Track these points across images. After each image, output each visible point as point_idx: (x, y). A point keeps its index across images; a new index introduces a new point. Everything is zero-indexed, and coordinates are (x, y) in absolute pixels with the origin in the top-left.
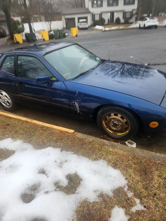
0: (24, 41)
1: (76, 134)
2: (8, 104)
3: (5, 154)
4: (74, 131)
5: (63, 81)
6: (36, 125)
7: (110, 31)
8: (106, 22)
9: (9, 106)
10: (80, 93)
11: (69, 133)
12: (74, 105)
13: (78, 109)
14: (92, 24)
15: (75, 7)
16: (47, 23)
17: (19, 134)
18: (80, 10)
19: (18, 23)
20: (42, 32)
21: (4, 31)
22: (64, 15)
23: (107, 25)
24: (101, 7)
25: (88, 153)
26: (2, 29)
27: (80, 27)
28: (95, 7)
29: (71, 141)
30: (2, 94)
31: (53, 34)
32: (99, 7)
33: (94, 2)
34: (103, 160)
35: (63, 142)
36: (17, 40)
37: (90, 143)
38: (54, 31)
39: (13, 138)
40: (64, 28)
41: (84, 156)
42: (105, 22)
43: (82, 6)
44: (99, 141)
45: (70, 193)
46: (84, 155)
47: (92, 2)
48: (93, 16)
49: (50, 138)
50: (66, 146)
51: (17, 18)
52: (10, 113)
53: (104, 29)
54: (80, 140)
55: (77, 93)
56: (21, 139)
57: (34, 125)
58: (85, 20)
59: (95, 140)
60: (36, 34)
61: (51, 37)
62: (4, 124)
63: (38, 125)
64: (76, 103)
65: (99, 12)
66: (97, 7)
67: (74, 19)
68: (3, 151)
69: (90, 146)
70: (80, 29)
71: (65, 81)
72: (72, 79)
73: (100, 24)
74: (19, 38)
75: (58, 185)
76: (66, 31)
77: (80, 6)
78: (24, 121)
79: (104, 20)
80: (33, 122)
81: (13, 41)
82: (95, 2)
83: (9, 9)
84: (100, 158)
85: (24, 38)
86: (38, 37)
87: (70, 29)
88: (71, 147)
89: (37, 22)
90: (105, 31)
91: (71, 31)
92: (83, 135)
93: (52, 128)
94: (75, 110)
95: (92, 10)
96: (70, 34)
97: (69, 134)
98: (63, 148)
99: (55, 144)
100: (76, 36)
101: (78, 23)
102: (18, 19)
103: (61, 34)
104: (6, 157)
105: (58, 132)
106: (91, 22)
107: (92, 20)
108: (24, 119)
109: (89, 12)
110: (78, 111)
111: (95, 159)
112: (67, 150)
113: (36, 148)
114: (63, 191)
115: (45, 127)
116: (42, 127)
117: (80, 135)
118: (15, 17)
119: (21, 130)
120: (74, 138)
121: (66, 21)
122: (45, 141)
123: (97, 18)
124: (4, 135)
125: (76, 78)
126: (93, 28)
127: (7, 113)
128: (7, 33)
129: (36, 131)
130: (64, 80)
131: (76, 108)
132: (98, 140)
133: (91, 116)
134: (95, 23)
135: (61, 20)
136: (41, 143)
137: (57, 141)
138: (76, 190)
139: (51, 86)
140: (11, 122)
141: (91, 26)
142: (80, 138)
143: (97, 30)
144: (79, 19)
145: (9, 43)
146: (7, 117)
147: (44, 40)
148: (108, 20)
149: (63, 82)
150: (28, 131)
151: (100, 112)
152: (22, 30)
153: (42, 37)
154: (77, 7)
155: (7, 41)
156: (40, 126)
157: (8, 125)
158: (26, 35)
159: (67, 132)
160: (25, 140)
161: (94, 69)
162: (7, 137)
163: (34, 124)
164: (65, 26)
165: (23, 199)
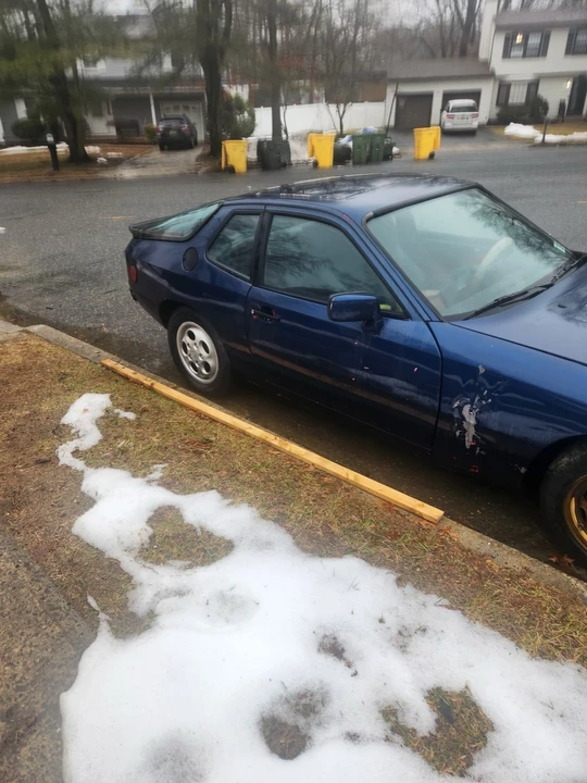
0: (250, 165)
1: (449, 528)
2: (204, 371)
3: (201, 546)
4: (442, 512)
5: (427, 318)
6: (298, 463)
7: (562, 144)
8: (553, 112)
9: (206, 377)
10: (493, 376)
11: (420, 516)
12: (456, 415)
13: (471, 432)
14: (494, 117)
15: (439, 54)
16: (333, 107)
17: (244, 483)
18: (456, 67)
19: (238, 105)
20: (314, 138)
21: (192, 128)
22: (398, 81)
23: (554, 122)
24: (538, 56)
25: (510, 618)
26: (188, 123)
27: (449, 125)
28: (516, 57)
29: (435, 552)
30: (192, 336)
31: (351, 144)
32: (531, 56)
33: (515, 38)
34: (579, 666)
35: (400, 548)
36: (231, 162)
37: (514, 577)
38: (354, 138)
39: (224, 493)
40: (387, 129)
41: (493, 627)
42: (546, 113)
43: (463, 53)
44: (553, 579)
45: (450, 770)
46: (492, 622)
47: (507, 40)
48: (504, 88)
49: (353, 521)
50: (414, 569)
51: (239, 87)
52: (210, 402)
53: (539, 138)
54: (470, 556)
55: (482, 371)
56: (250, 503)
57: (290, 460)
58: (470, 102)
59: (533, 569)
60: (293, 145)
61: (341, 156)
62: (193, 437)
63: (306, 465)
64: (467, 408)
65: (529, 77)
66: (524, 56)
67: (429, 97)
68: (194, 534)
69: (515, 590)
70: (447, 133)
71: (434, 318)
72: (464, 314)
73: (527, 117)
74: (238, 153)
75: (397, 722)
76: (393, 137)
77: (457, 52)
78: (256, 440)
79: (545, 106)
80: (287, 449)
81: (217, 163)
82: (519, 39)
83: (222, 57)
84: (567, 654)
85: (253, 155)
86: (299, 153)
87: (412, 132)
88: (435, 578)
89: (299, 103)
90: (544, 144)
91: (416, 137)
92: (480, 537)
93: (355, 486)
94: (458, 433)
95: (501, 67)
96: (410, 150)
97: (423, 523)
98: (402, 572)
99: (373, 551)
100: (432, 156)
101: (442, 111)
102: (240, 92)
103: (378, 146)
104: (204, 556)
105: (379, 503)
106: (491, 111)
107: (497, 104)
108: (256, 431)
109: (490, 75)
110: (469, 442)
111: (543, 654)
112: (420, 586)
113: (304, 550)
114: (416, 749)
115: (328, 474)
116: (320, 474)
117: (466, 536)
118: (235, 84)
119: (249, 468)
120: (443, 542)
121: (402, 104)
122: (336, 529)
123: (518, 96)
124: (195, 477)
125: (477, 314)
126: (497, 130)
127: (201, 401)
128: (201, 135)
129: (300, 483)
130: (432, 317)
131: (460, 427)
132: (545, 572)
133: (523, 470)
134: (507, 115)
135: (381, 98)
136: (320, 533)
137: (377, 538)
138: (470, 763)
139: (378, 332)
140: (216, 435)
141: (490, 123)
142: (467, 547)
143: (511, 139)
144: (448, 97)
145: (204, 169)
146: (199, 414)
147: (316, 164)
148: (562, 105)
149: (427, 323)
150: (273, 477)
151: (566, 459)
152: (248, 130)
153: (312, 153)
154: (444, 55)
155: (197, 160)
156: (312, 468)
157: (207, 442)
158: (260, 144)
159: (412, 512)
160: (264, 511)
161: (548, 287)
162: (205, 486)
163: (291, 457)
164: (392, 123)
165: (266, 738)
